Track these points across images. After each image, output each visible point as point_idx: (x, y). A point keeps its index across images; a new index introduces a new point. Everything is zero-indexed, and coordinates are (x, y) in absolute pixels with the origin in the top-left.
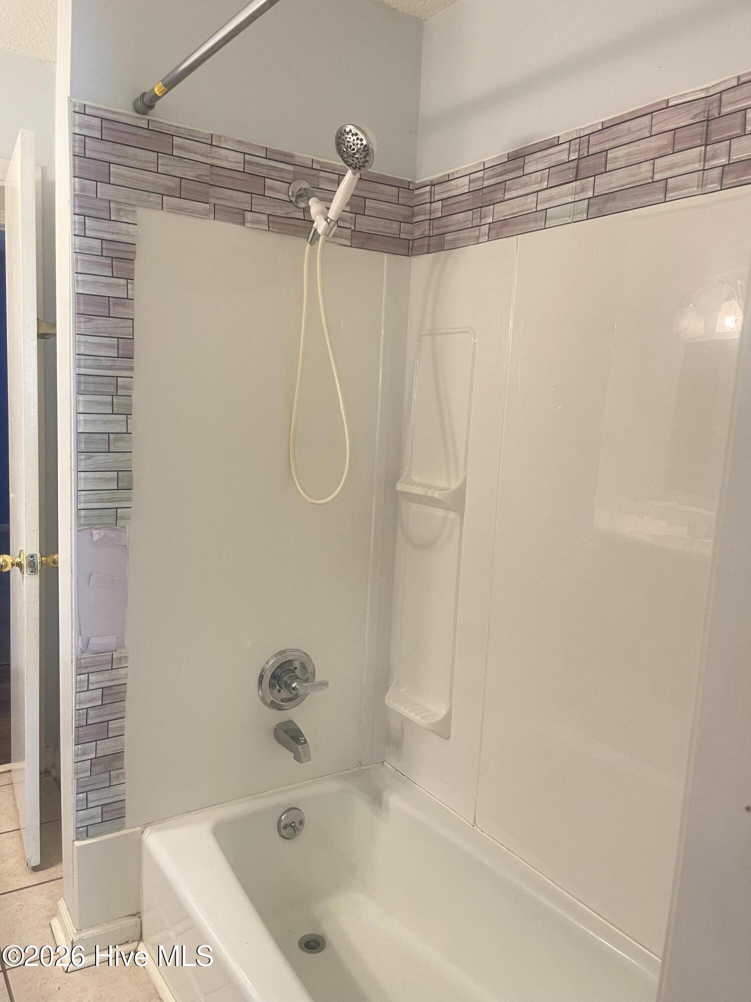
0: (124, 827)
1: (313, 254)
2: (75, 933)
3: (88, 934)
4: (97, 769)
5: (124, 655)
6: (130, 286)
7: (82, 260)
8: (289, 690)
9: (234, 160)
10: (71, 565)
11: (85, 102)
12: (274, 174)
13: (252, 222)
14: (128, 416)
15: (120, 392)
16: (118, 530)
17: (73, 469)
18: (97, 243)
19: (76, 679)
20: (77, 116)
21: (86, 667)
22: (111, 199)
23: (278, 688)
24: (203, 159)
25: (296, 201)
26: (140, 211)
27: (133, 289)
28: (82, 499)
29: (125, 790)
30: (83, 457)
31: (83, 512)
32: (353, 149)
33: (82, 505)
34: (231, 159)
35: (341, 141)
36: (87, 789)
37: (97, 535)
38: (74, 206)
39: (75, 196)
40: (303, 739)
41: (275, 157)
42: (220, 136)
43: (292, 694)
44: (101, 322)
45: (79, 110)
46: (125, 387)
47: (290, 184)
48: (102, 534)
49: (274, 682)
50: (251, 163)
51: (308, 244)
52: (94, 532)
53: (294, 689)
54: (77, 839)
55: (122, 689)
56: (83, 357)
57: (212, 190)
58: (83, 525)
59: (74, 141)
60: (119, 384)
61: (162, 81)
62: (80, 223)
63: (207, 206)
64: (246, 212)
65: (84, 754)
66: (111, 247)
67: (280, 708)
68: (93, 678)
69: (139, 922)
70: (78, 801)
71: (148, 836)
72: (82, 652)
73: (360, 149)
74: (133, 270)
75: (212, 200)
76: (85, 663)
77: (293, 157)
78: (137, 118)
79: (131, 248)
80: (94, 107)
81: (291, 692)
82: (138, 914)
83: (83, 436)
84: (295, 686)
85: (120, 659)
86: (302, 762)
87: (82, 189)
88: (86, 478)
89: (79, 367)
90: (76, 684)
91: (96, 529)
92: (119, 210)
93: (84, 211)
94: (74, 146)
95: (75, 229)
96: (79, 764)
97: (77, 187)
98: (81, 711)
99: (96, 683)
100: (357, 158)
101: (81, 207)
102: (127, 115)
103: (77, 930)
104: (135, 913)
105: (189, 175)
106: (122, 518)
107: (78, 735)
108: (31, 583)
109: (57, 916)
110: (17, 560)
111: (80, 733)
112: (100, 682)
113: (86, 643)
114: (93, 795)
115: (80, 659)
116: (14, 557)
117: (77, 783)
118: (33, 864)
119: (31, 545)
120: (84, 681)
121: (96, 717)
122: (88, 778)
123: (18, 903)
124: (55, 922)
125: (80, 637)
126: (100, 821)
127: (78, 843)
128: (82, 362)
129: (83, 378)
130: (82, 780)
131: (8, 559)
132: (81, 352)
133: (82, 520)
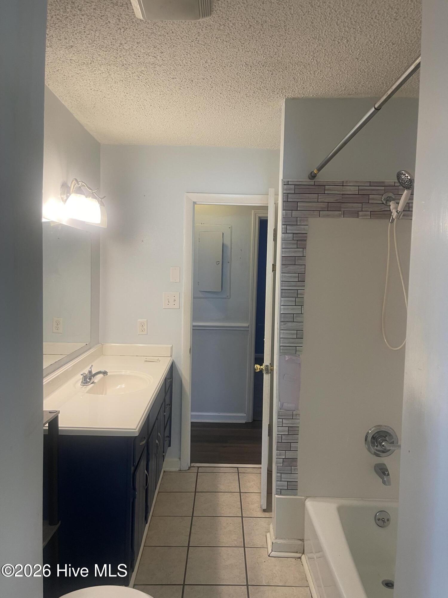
0: (297, 495)
1: (392, 228)
2: (274, 539)
3: (279, 541)
4: (285, 464)
5: (298, 413)
6: (304, 251)
7: (285, 243)
8: (381, 446)
9: (353, 190)
10: (277, 370)
11: (288, 180)
12: (374, 192)
13: (362, 216)
14: (302, 306)
15: (299, 296)
16: (296, 356)
17: (278, 329)
18: (291, 235)
19: (277, 420)
20: (285, 186)
21: (281, 416)
22: (297, 216)
23: (376, 445)
24: (339, 193)
25: (386, 203)
26: (310, 219)
27: (305, 252)
28: (282, 341)
29: (298, 477)
30: (282, 323)
31: (282, 347)
32: (404, 181)
33: (281, 344)
34: (352, 190)
35: (399, 178)
36: (281, 472)
37: (287, 357)
38: (283, 222)
39: (283, 217)
40: (387, 473)
41: (376, 185)
42: (347, 181)
43: (383, 448)
44: (291, 267)
45: (286, 184)
46: (301, 294)
47: (383, 195)
48: (290, 357)
49: (374, 440)
50: (362, 190)
51: (390, 224)
53: (383, 446)
54: (277, 494)
55: (297, 429)
56: (284, 282)
57: (343, 205)
58: (282, 353)
59: (284, 196)
60: (298, 293)
61: (316, 168)
62: (284, 228)
63: (340, 212)
64: (359, 212)
65: (280, 455)
66: (297, 236)
67: (378, 455)
68: (284, 421)
69: (303, 544)
70: (277, 476)
71: (307, 502)
72: (280, 409)
73: (407, 180)
74: (306, 244)
75: (343, 209)
76: (281, 413)
77: (384, 183)
78: (310, 181)
79: (305, 235)
80: (292, 181)
81: (382, 448)
82: (302, 540)
83: (283, 315)
84: (384, 444)
85: (296, 415)
86: (386, 485)
87: (286, 215)
88: (284, 333)
89: (282, 286)
90: (277, 423)
91: (288, 355)
92: (301, 220)
93: (286, 223)
94: (284, 198)
95: (283, 231)
96: (278, 459)
97: (284, 214)
98: (279, 435)
99: (285, 424)
100: (407, 184)
101: (285, 222)
102: (306, 181)
104: (302, 539)
105: (332, 200)
106: (299, 351)
107: (278, 446)
108: (266, 378)
109: (269, 532)
110: (262, 367)
111: (279, 445)
112: (287, 424)
113: (282, 405)
114: (283, 475)
115: (279, 412)
116: (261, 366)
117: (277, 468)
118: (264, 509)
119: (267, 361)
120: (280, 422)
121: (286, 440)
122: (281, 467)
123: (255, 523)
124: (268, 535)
125: (279, 402)
126: (287, 489)
127: (277, 496)
128: (283, 284)
129: (283, 291)
130: (279, 467)
131: (258, 366)
132: (283, 280)
133: (281, 350)
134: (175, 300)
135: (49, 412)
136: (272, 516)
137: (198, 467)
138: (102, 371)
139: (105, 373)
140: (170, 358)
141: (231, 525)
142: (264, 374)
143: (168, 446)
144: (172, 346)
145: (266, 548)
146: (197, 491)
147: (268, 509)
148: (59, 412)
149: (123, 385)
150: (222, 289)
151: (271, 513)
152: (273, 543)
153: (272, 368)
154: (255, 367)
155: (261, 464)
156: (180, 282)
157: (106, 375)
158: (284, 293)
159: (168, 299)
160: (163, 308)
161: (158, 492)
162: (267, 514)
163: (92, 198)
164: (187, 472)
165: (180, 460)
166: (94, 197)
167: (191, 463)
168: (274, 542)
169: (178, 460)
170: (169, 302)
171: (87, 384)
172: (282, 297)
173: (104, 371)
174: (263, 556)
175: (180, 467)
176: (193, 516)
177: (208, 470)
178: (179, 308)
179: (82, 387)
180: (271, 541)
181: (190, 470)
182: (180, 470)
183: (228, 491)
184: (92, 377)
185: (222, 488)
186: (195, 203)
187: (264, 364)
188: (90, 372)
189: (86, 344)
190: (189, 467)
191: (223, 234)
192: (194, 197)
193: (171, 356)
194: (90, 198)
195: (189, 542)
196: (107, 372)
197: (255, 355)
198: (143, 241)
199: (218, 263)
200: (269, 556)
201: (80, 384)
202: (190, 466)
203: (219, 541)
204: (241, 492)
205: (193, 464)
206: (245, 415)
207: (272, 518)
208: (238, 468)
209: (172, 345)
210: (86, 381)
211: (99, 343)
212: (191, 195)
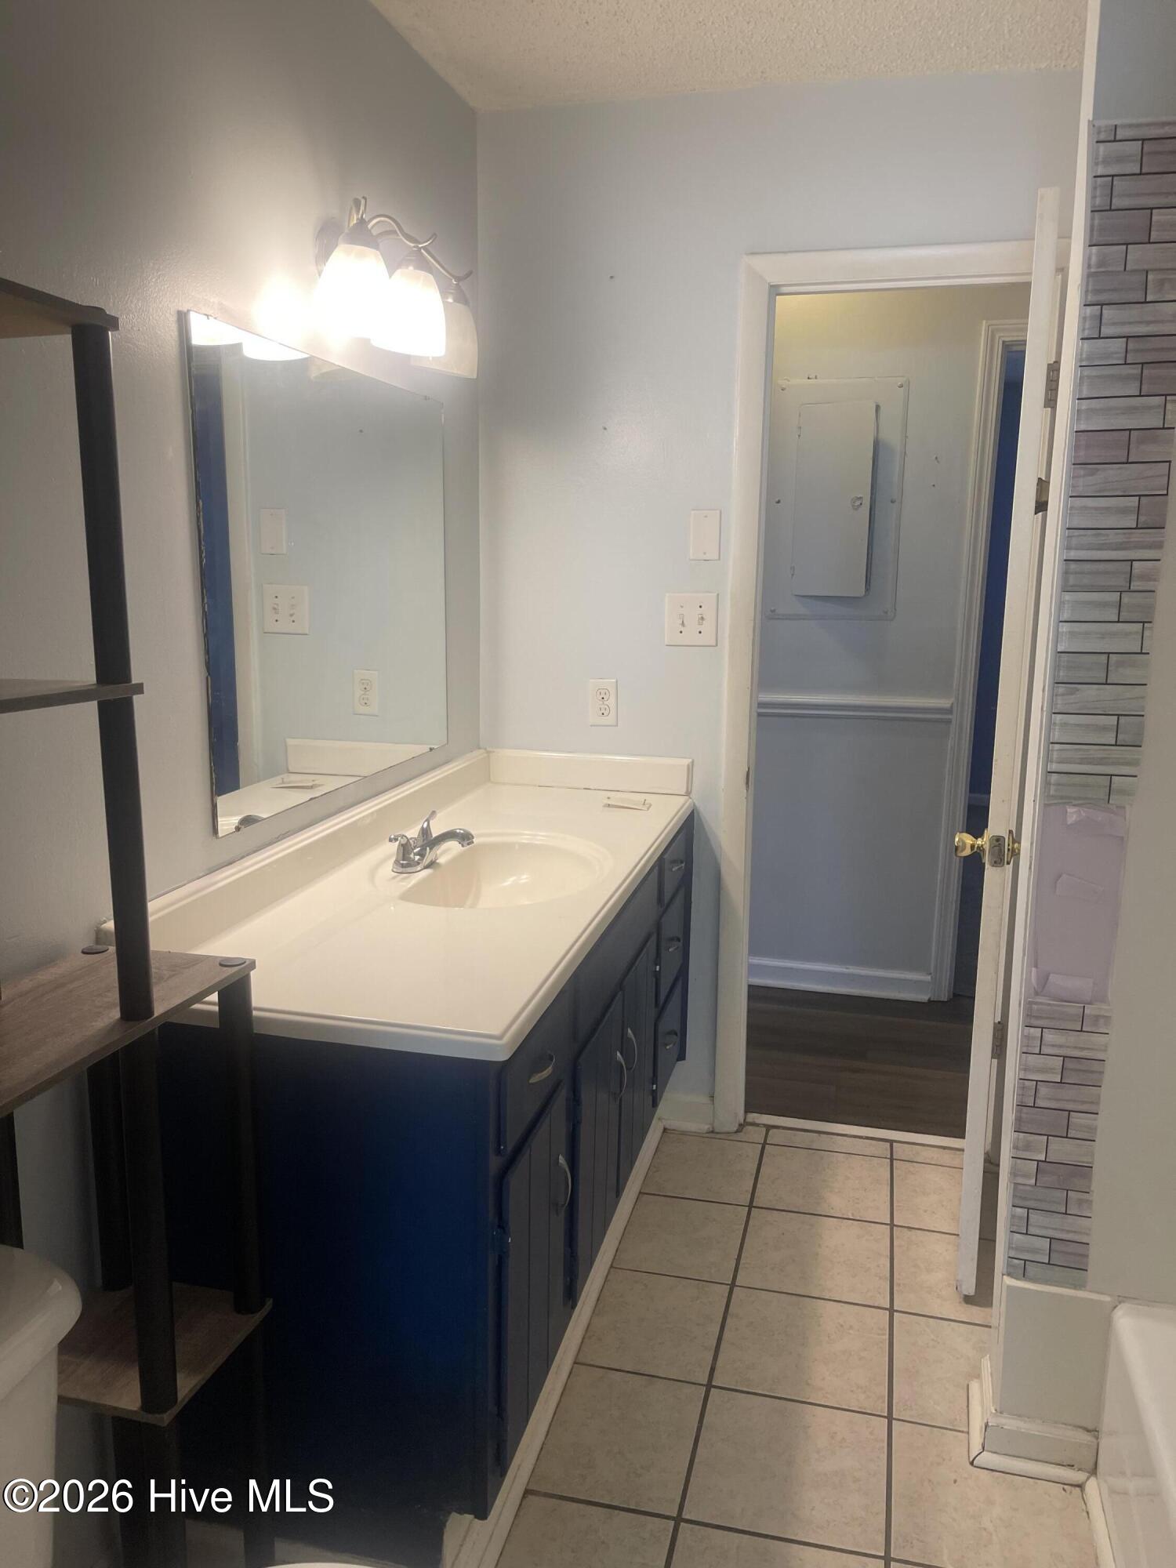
0: (1084, 1286)
2: (992, 1412)
3: (1011, 1423)
4: (1046, 1179)
5: (1103, 1013)
6: (1169, 405)
7: (1091, 377)
10: (1031, 857)
11: (1114, 122)
14: (1146, 625)
15: (1136, 585)
16: (1109, 811)
17: (1045, 709)
18: (1118, 344)
19: (1025, 1031)
20: (1102, 146)
21: (1037, 1018)
22: (1148, 267)
28: (1055, 755)
29: (1090, 1229)
30: (1061, 689)
31: (1054, 777)
33: (1054, 765)
36: (1029, 1204)
37: (1073, 814)
38: (1087, 293)
39: (1090, 279)
44: (1112, 473)
45: (1105, 135)
46: (1143, 578)
48: (1083, 813)
52: (1070, 810)
54: (1009, 1274)
55: (1095, 1066)
56: (1076, 532)
58: (1055, 797)
59: (1095, 191)
60: (1134, 572)
62: (1092, 318)
65: (1028, 1147)
66: (1143, 346)
68: (1049, 1036)
69: (1095, 1443)
70: (1013, 1216)
71: (1121, 1316)
72: (1037, 994)
76: (1039, 1009)
82: (1094, 1432)
83: (1066, 657)
85: (1096, 1018)
87: (1102, 264)
88: (1064, 725)
89: (1067, 547)
90: (1024, 1039)
91: (1074, 805)
92: (1161, 280)
93: (1102, 297)
94: (1094, 200)
95: (1084, 331)
96: (1019, 1161)
97: (1094, 263)
98: (1028, 1083)
99: (1053, 1046)
101: (1096, 291)
103: (996, 1410)
104: (1092, 1428)
106: (1121, 791)
107: (1020, 1117)
108: (994, 879)
109: (978, 1376)
110: (979, 842)
111: (1024, 1116)
112: (1061, 1046)
113: (1044, 980)
114: (1035, 1217)
115: (1031, 1003)
116: (976, 838)
117: (1015, 1189)
118: (967, 1294)
119: (998, 824)
120: (1034, 1038)
121: (1050, 1099)
122: (1028, 1188)
123: (932, 1337)
124: (975, 1387)
125: (1033, 969)
126: (1047, 1261)
127: (1008, 1281)
128: (1074, 541)
129: (1073, 566)
130: (1021, 1187)
131: (968, 839)
132: (1075, 524)
133: (1053, 788)
134: (702, 618)
135: (221, 965)
136: (994, 1322)
137: (769, 1128)
138: (458, 831)
139: (465, 838)
140: (682, 800)
141: (851, 1332)
142: (987, 866)
143: (676, 1057)
144: (693, 762)
145: (963, 1432)
146: (754, 1204)
147: (981, 1295)
148: (252, 965)
149: (525, 877)
150: (867, 590)
151: (987, 1310)
152: (987, 1426)
153: (1016, 845)
154: (957, 839)
155: (963, 1137)
156: (719, 559)
157: (468, 844)
158: (1076, 573)
159: (682, 616)
160: (666, 643)
161: (640, 1193)
162: (976, 1313)
163: (416, 268)
164: (731, 1138)
165: (713, 1101)
166: (422, 265)
167: (746, 1112)
168: (990, 1424)
169: (705, 1100)
170: (683, 624)
171: (409, 870)
172: (1066, 588)
173: (462, 831)
174: (950, 1460)
175: (714, 1121)
176: (733, 1285)
177: (799, 1139)
178: (714, 644)
179: (394, 878)
180: (983, 1418)
181: (741, 1134)
182: (712, 1132)
183: (853, 1215)
184: (428, 849)
185: (836, 1202)
186: (775, 291)
187: (989, 833)
188: (425, 832)
189: (431, 749)
190: (740, 1125)
191: (878, 408)
192: (772, 268)
193: (688, 793)
194: (411, 268)
195: (713, 1370)
196: (471, 835)
197: (970, 798)
198: (605, 429)
199: (858, 503)
200: (972, 1463)
201: (391, 868)
202: (742, 1121)
203: (808, 1384)
204: (895, 1223)
205: (753, 1117)
206: (929, 978)
207: (990, 1327)
208: (891, 1142)
209: (690, 760)
210: (409, 859)
211: (480, 748)
212: (759, 263)
